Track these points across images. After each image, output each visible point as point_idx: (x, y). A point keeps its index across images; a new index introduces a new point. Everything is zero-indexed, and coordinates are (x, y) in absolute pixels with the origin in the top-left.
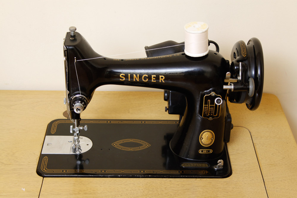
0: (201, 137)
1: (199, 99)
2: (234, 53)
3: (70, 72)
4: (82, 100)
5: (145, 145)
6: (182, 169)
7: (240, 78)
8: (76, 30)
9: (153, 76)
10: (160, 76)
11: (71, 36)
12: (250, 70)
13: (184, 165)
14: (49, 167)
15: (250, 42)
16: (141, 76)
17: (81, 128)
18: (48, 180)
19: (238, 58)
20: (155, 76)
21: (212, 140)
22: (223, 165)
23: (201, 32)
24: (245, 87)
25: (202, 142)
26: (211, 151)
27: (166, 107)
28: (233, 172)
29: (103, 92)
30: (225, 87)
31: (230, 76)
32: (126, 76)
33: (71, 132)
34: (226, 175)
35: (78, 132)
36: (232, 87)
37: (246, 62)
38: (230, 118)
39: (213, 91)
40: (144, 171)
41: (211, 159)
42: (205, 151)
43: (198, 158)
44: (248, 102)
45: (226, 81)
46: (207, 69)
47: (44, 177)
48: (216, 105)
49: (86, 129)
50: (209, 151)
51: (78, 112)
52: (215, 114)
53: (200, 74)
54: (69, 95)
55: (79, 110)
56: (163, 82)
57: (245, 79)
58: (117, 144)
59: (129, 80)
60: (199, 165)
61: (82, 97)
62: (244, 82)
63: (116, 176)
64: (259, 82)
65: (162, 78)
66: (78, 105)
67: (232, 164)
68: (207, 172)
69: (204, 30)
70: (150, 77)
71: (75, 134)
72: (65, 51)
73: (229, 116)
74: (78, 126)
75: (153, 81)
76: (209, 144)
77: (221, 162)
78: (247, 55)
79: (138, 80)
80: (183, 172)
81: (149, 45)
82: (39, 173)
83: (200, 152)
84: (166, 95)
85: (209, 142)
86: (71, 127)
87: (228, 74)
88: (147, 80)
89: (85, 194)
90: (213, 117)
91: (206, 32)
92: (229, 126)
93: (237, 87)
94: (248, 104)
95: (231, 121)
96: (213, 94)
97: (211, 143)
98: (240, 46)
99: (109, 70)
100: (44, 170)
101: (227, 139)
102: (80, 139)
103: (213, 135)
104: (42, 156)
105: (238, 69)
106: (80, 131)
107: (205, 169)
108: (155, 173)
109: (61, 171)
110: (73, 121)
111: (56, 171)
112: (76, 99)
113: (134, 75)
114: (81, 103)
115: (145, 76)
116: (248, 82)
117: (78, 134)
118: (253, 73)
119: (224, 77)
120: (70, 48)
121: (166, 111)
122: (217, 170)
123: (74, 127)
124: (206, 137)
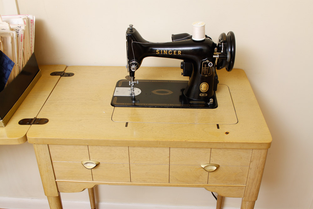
0: (201, 87)
1: (200, 64)
2: (220, 40)
3: (129, 49)
4: (136, 64)
5: (170, 92)
6: (190, 104)
7: (222, 51)
8: (133, 26)
9: (174, 51)
10: (179, 51)
11: (130, 29)
12: (228, 48)
13: (191, 102)
14: (117, 102)
15: (229, 34)
16: (168, 51)
17: (135, 82)
18: (117, 109)
19: (221, 41)
20: (176, 51)
21: (207, 88)
22: (212, 102)
23: (201, 26)
24: (225, 56)
25: (201, 90)
27: (182, 73)
28: (218, 106)
29: (147, 67)
30: (214, 56)
31: (217, 50)
32: (160, 51)
33: (130, 85)
34: (214, 107)
35: (133, 85)
36: (218, 56)
37: (226, 43)
38: (217, 77)
39: (207, 59)
40: (169, 105)
41: (206, 99)
42: (203, 95)
43: (200, 98)
44: (227, 66)
45: (215, 53)
46: (204, 48)
47: (115, 107)
48: (209, 67)
49: (138, 83)
50: (205, 95)
51: (133, 71)
52: (209, 73)
53: (200, 50)
54: (128, 62)
55: (134, 69)
56: (180, 54)
57: (225, 53)
58: (155, 92)
59: (162, 54)
60: (200, 102)
61: (136, 63)
62: (224, 53)
63: (154, 107)
64: (233, 55)
65: (180, 52)
66: (133, 67)
67: (218, 102)
68: (204, 106)
69: (203, 25)
70: (173, 52)
71: (132, 86)
72: (127, 37)
73: (217, 76)
74: (133, 81)
75: (174, 54)
76: (205, 91)
77: (211, 100)
78: (226, 39)
79: (166, 54)
80: (190, 105)
81: (175, 34)
82: (112, 105)
83: (200, 95)
84: (182, 65)
85: (205, 90)
86: (130, 82)
87: (216, 49)
88: (171, 53)
89: (137, 115)
90: (207, 74)
91: (204, 26)
92: (217, 82)
93: (220, 56)
94: (227, 68)
95: (217, 79)
96: (208, 61)
97: (206, 90)
98: (223, 35)
99: (150, 48)
100: (115, 103)
101: (215, 89)
102: (134, 89)
103: (207, 85)
104: (114, 97)
105: (222, 47)
106: (134, 83)
107: (203, 104)
108: (175, 106)
109: (124, 104)
110: (130, 77)
111: (121, 104)
112: (133, 64)
113: (164, 51)
114: (135, 65)
115: (170, 51)
116: (227, 54)
117: (133, 86)
118: (230, 50)
119: (213, 51)
120: (129, 35)
121: (182, 75)
122: (210, 105)
123: (131, 82)
124: (204, 87)
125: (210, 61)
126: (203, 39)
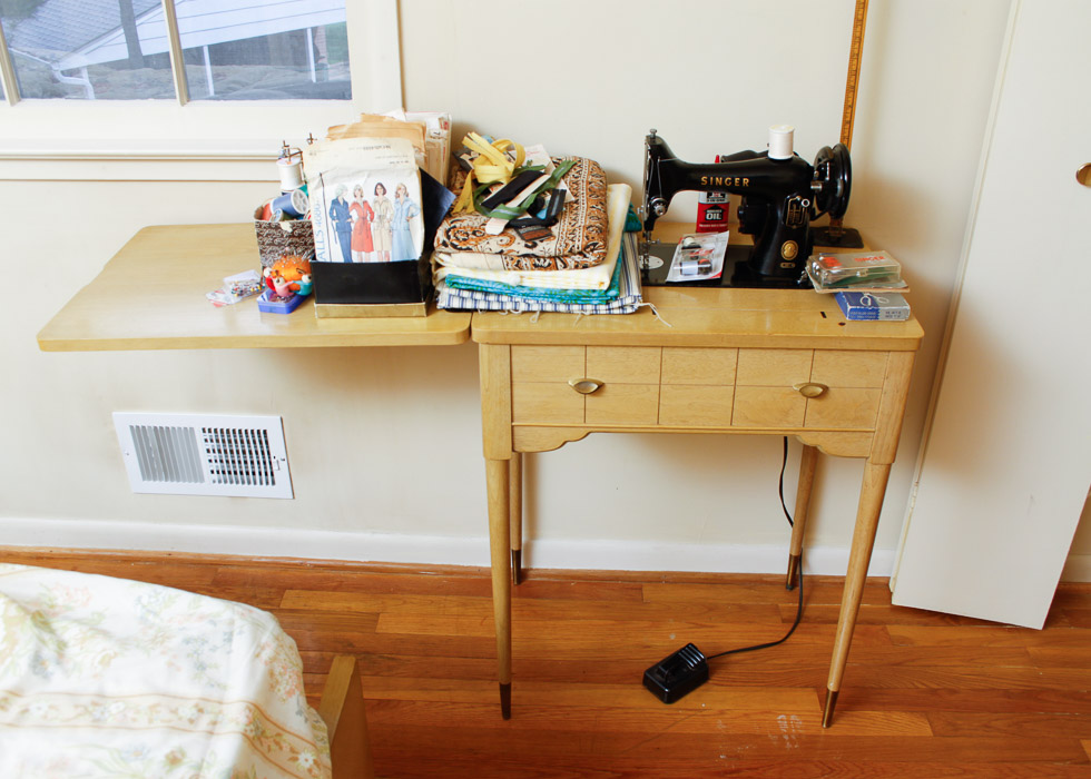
0: (783, 249)
2: (819, 159)
7: (828, 178)
9: (736, 180)
10: (744, 180)
15: (837, 148)
16: (724, 179)
20: (739, 179)
21: (795, 252)
23: (785, 133)
25: (784, 255)
26: (793, 265)
30: (812, 187)
31: (816, 176)
32: (708, 180)
36: (820, 187)
39: (798, 194)
42: (787, 265)
43: (780, 271)
45: (813, 182)
50: (791, 264)
52: (800, 221)
56: (747, 186)
59: (711, 184)
62: (832, 182)
65: (746, 181)
66: (660, 207)
69: (789, 131)
70: (733, 181)
75: (736, 185)
76: (791, 257)
79: (720, 185)
83: (782, 265)
85: (792, 255)
88: (730, 184)
90: (797, 224)
91: (792, 133)
93: (824, 187)
96: (798, 198)
103: (796, 246)
105: (826, 170)
112: (658, 202)
113: (717, 178)
114: (663, 205)
115: (728, 180)
116: (836, 183)
119: (810, 178)
124: (788, 249)
125: (803, 197)
126: (789, 157)
